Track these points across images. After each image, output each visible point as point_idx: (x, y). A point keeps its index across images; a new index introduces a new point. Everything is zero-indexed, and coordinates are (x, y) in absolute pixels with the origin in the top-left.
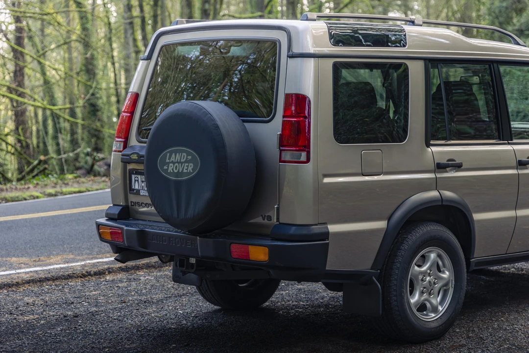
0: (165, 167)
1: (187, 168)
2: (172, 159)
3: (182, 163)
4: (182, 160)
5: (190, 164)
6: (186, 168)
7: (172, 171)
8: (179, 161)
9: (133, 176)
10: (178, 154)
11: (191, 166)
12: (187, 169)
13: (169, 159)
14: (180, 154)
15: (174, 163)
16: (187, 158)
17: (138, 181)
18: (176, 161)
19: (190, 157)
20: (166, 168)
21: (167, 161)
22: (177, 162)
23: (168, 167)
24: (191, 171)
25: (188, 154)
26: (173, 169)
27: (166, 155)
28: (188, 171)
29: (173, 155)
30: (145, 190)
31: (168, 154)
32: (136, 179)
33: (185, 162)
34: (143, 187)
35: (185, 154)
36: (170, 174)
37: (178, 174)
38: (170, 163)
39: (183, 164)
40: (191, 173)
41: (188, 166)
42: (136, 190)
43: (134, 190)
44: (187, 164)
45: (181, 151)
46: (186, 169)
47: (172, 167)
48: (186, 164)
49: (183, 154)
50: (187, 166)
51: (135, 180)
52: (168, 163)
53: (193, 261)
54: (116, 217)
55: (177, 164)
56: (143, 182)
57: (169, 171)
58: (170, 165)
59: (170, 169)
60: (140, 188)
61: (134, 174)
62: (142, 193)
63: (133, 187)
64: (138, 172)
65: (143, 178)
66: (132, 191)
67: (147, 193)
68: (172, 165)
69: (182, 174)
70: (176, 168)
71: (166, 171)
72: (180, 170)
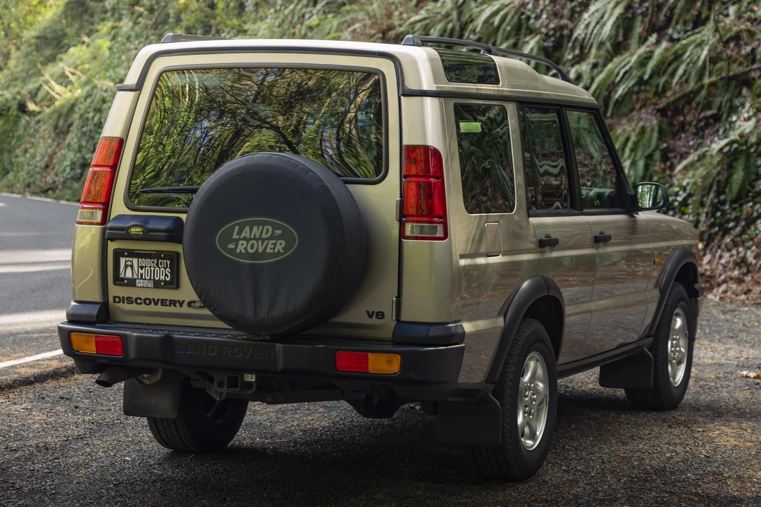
0: (231, 246)
1: (273, 246)
2: (243, 235)
3: (263, 240)
4: (264, 236)
5: (279, 242)
6: (270, 246)
7: (243, 251)
8: (257, 236)
9: (123, 260)
10: (255, 228)
11: (281, 244)
12: (274, 249)
13: (240, 233)
14: (261, 227)
16: (273, 233)
17: (132, 266)
18: (252, 237)
19: (279, 232)
20: (233, 246)
21: (235, 236)
22: (255, 238)
23: (236, 245)
24: (282, 251)
25: (275, 227)
26: (246, 249)
27: (233, 227)
28: (276, 251)
29: (247, 229)
30: (145, 279)
31: (237, 228)
32: (129, 263)
33: (269, 239)
34: (142, 275)
35: (270, 228)
36: (241, 254)
38: (240, 239)
39: (266, 242)
41: (275, 244)
42: (128, 279)
43: (123, 279)
44: (274, 242)
45: (263, 224)
46: (271, 249)
47: (244, 246)
48: (271, 242)
49: (266, 227)
50: (272, 244)
51: (126, 266)
52: (237, 241)
53: (250, 378)
54: (94, 319)
55: (253, 241)
56: (142, 268)
57: (238, 251)
58: (241, 242)
59: (241, 248)
60: (135, 276)
61: (124, 256)
62: (139, 283)
63: (122, 276)
64: (132, 254)
65: (143, 262)
66: (119, 280)
67: (151, 285)
68: (244, 242)
69: (264, 255)
70: (252, 247)
71: (233, 251)
72: (260, 250)
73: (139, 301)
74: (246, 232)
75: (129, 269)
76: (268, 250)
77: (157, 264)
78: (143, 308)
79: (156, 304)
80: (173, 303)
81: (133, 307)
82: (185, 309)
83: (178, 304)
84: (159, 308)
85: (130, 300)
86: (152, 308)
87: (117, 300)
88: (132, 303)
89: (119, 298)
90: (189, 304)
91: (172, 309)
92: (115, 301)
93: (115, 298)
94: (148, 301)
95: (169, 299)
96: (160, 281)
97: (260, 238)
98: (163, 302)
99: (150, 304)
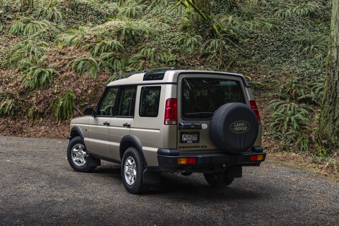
0: (234, 129)
2: (237, 126)
3: (242, 127)
6: (244, 128)
13: (236, 125)
15: (238, 127)
17: (186, 137)
19: (245, 124)
21: (235, 126)
22: (240, 126)
25: (245, 123)
26: (237, 129)
27: (234, 124)
29: (238, 124)
31: (235, 124)
33: (244, 126)
35: (243, 123)
36: (236, 131)
37: (240, 131)
40: (246, 130)
41: (245, 128)
42: (185, 141)
45: (242, 122)
51: (184, 137)
52: (235, 127)
55: (239, 127)
56: (189, 137)
58: (236, 128)
59: (236, 129)
60: (187, 140)
61: (184, 134)
62: (188, 142)
63: (183, 140)
64: (186, 133)
65: (189, 135)
66: (181, 141)
67: (192, 142)
68: (237, 128)
69: (242, 131)
70: (239, 129)
71: (234, 130)
72: (241, 130)
73: (187, 147)
74: (237, 125)
75: (185, 138)
76: (243, 130)
77: (193, 136)
78: (188, 149)
79: (192, 148)
80: (197, 147)
81: (185, 149)
82: (200, 148)
83: (198, 147)
84: (193, 149)
85: (184, 147)
86: (191, 149)
87: (180, 147)
88: (185, 148)
89: (181, 147)
90: (202, 147)
91: (196, 149)
92: (179, 148)
93: (179, 147)
94: (189, 147)
95: (196, 146)
96: (194, 141)
97: (241, 126)
98: (194, 147)
99: (190, 148)
